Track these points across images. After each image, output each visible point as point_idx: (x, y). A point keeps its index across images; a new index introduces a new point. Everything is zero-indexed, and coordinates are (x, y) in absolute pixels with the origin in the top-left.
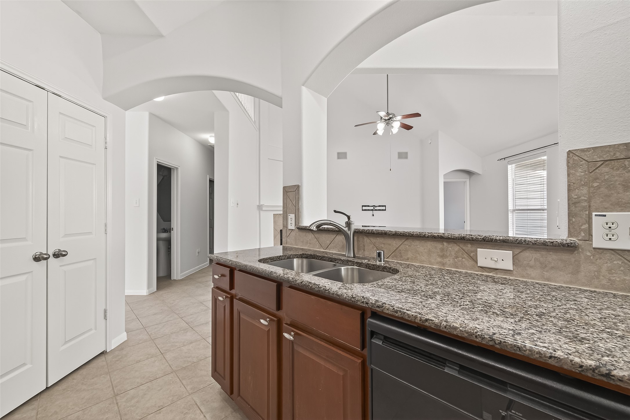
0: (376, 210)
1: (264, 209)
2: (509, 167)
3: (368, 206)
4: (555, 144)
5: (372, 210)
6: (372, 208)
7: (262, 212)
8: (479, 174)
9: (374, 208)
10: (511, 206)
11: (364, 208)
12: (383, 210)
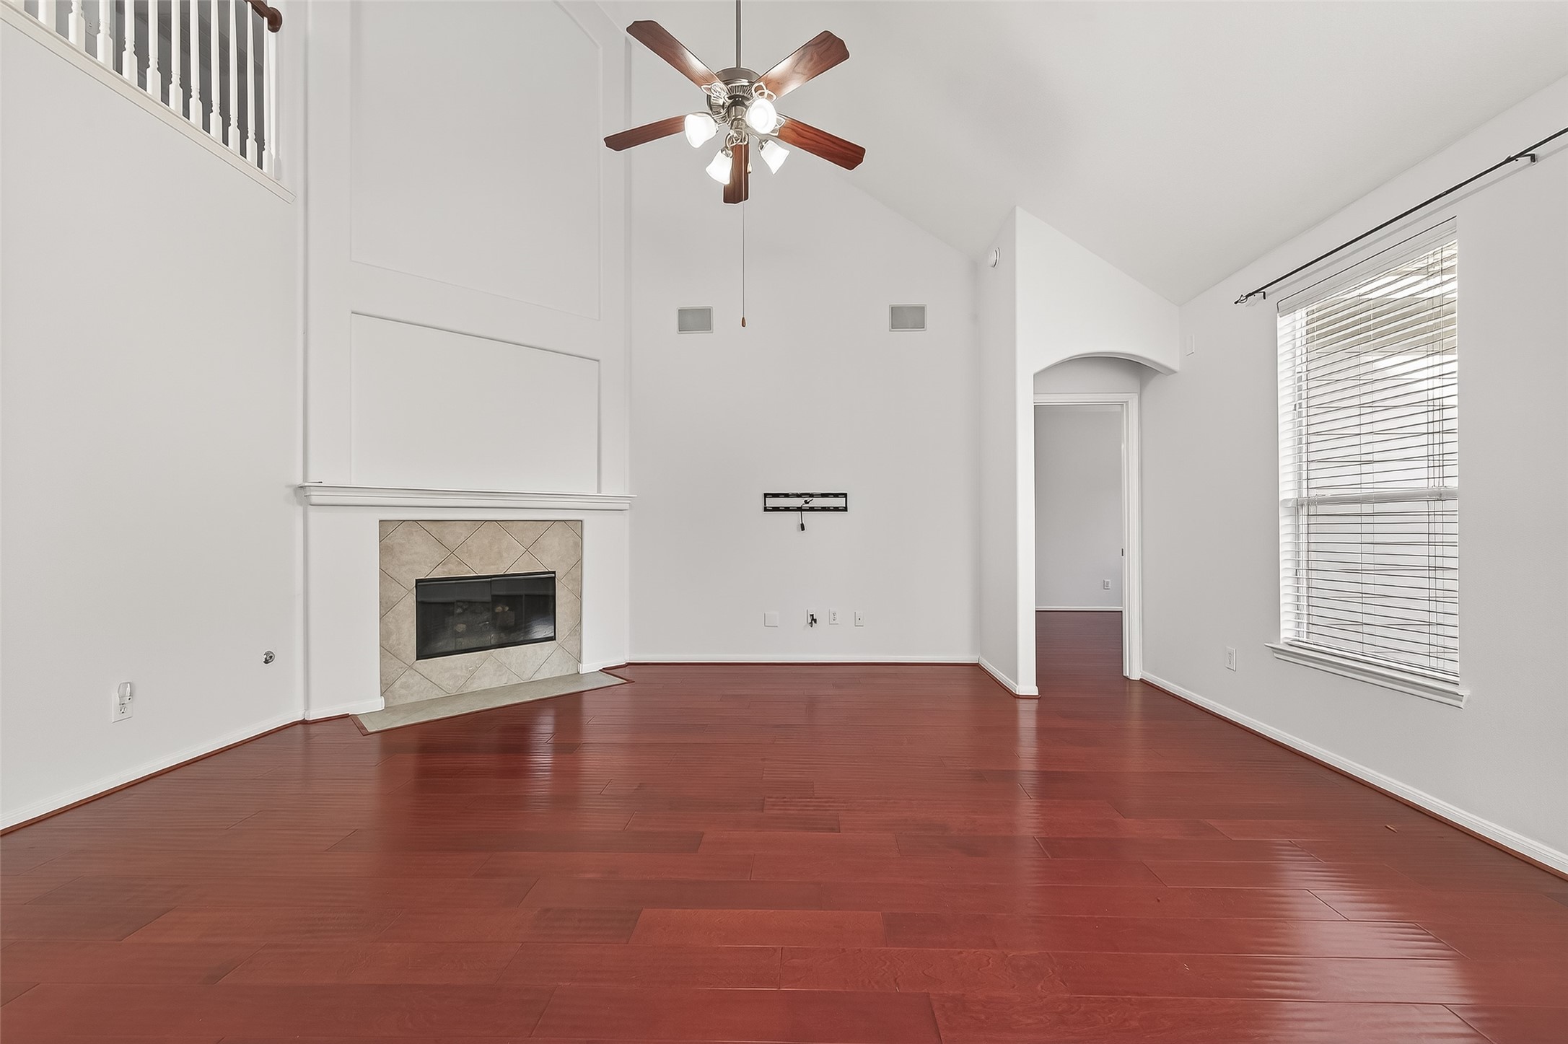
0: (812, 509)
1: (315, 499)
2: (1283, 323)
3: (787, 495)
4: (1509, 160)
5: (800, 509)
6: (799, 502)
7: (314, 514)
8: (1173, 372)
9: (806, 502)
10: (1291, 486)
11: (772, 502)
12: (836, 509)
